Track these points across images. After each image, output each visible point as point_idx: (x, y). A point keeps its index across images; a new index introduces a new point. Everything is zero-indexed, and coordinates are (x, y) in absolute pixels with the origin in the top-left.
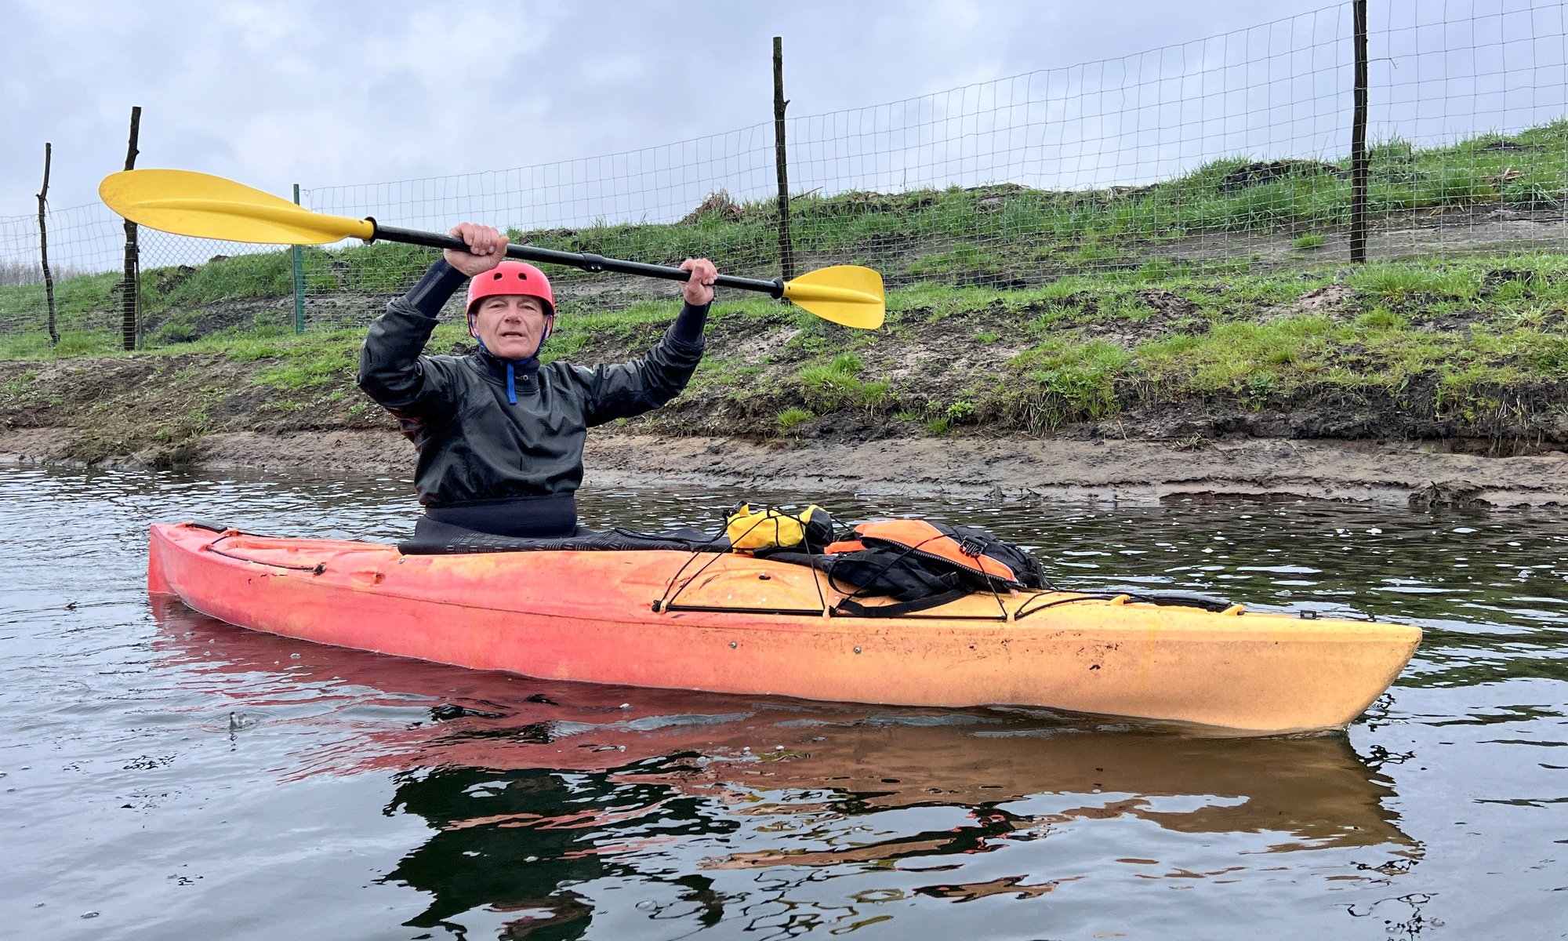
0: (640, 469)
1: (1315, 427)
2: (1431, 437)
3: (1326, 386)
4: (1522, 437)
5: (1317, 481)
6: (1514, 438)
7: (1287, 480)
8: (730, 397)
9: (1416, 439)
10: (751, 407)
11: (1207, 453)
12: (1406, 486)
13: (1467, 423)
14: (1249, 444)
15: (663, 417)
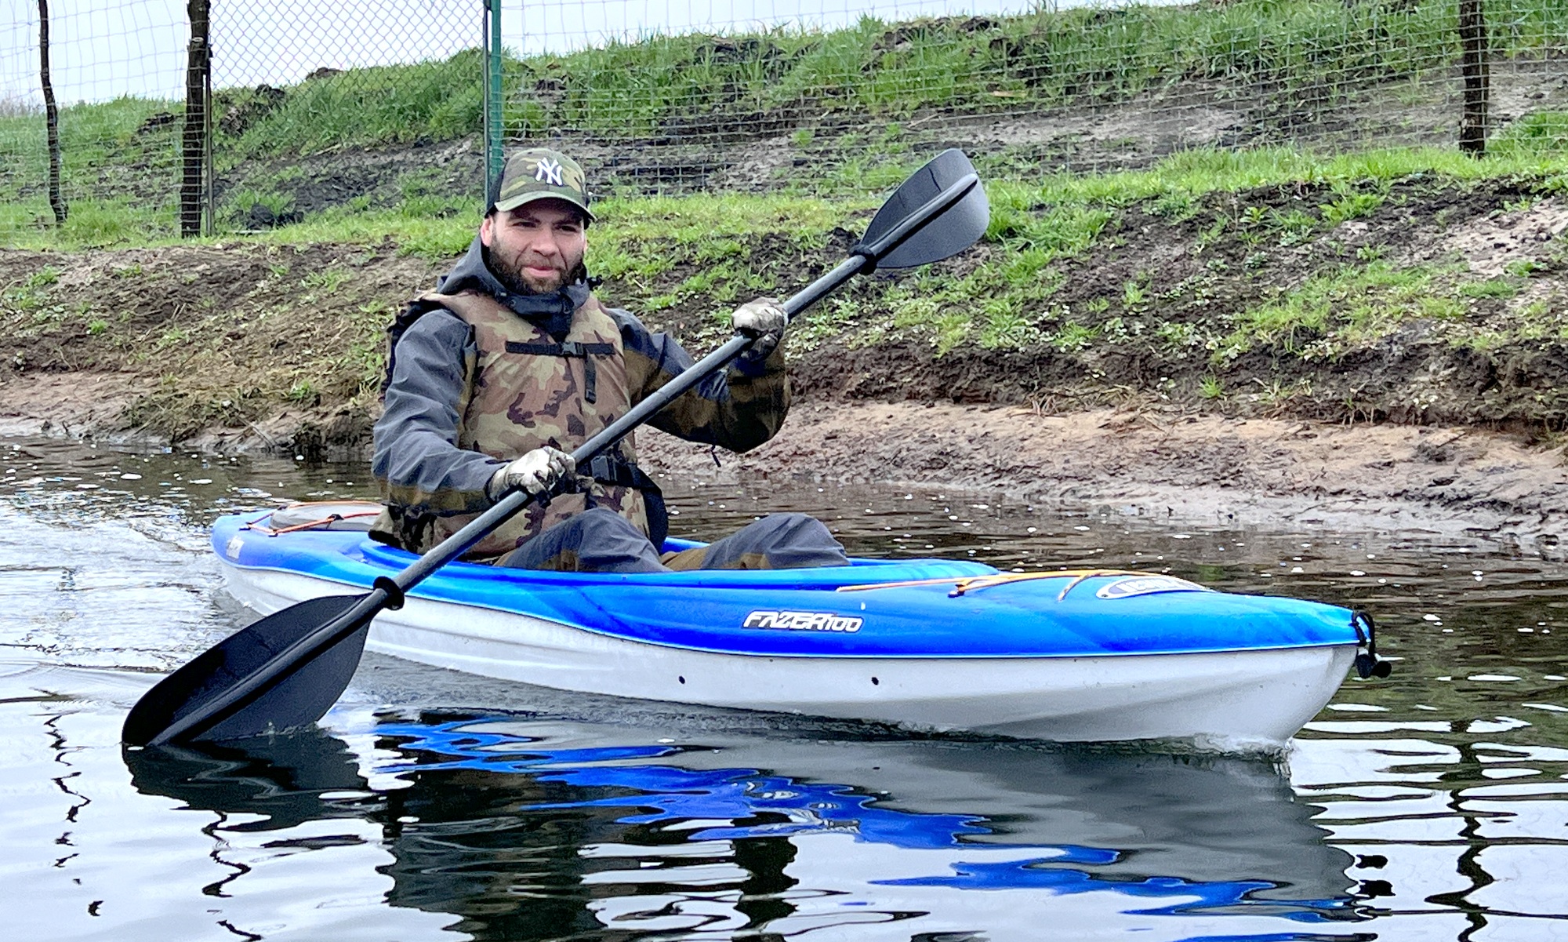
0: (1270, 488)
8: (1455, 343)
10: (1510, 366)
15: (1302, 381)
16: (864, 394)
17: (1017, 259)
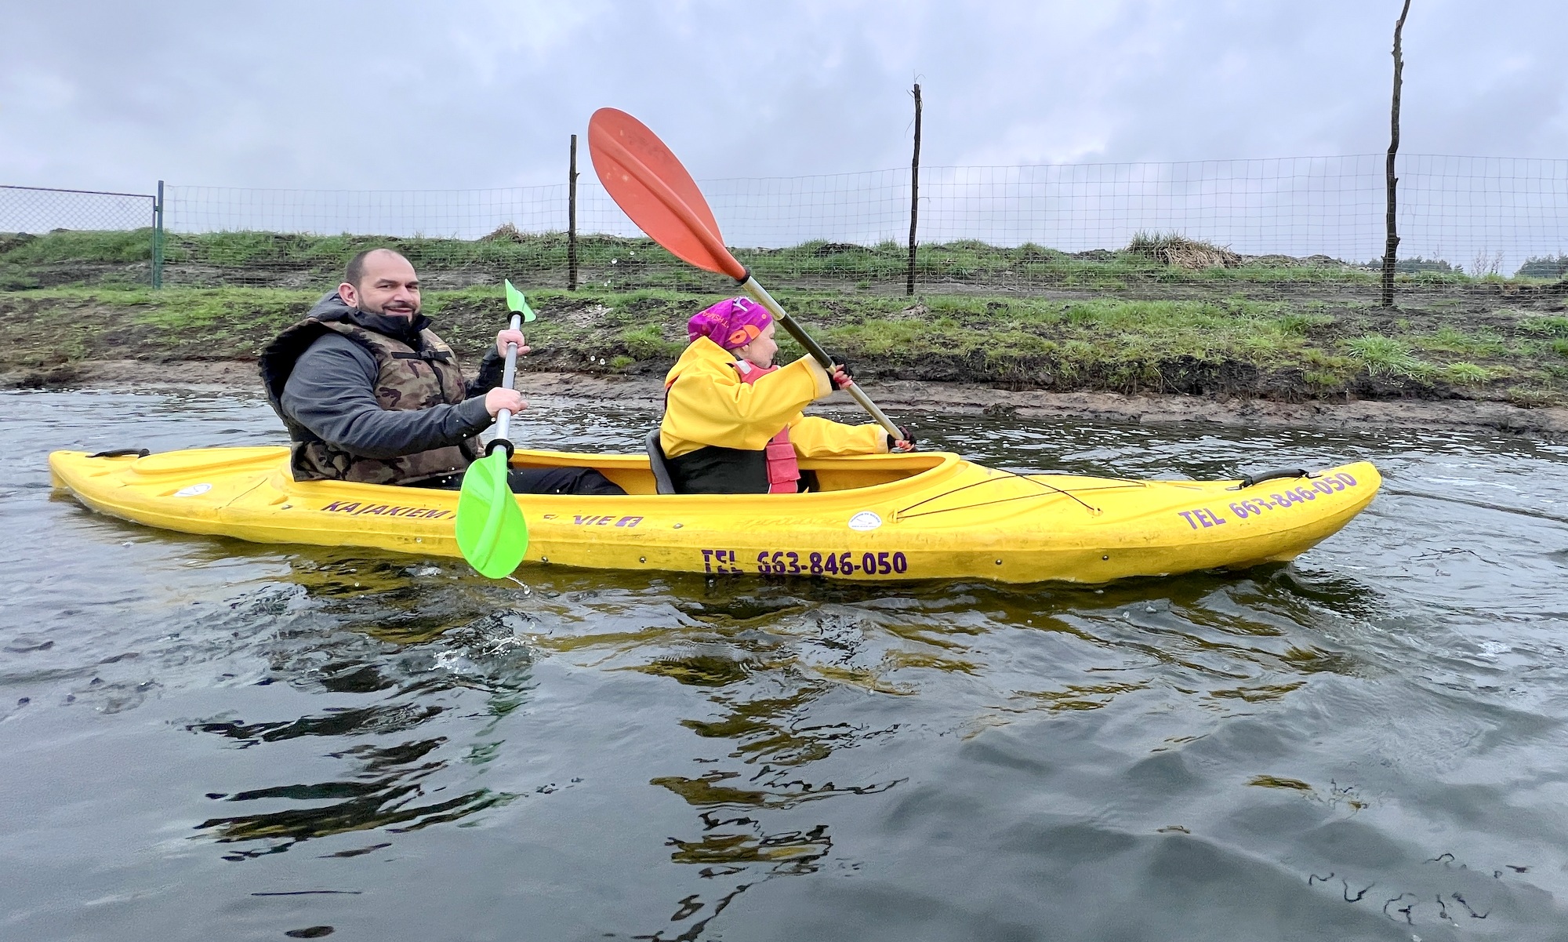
1: (929, 375)
2: (984, 381)
3: (932, 354)
4: (1026, 382)
5: (937, 403)
6: (1022, 383)
7: (922, 402)
8: (572, 348)
9: (979, 382)
10: (590, 354)
11: (878, 388)
12: (980, 406)
13: (1000, 375)
14: (897, 383)
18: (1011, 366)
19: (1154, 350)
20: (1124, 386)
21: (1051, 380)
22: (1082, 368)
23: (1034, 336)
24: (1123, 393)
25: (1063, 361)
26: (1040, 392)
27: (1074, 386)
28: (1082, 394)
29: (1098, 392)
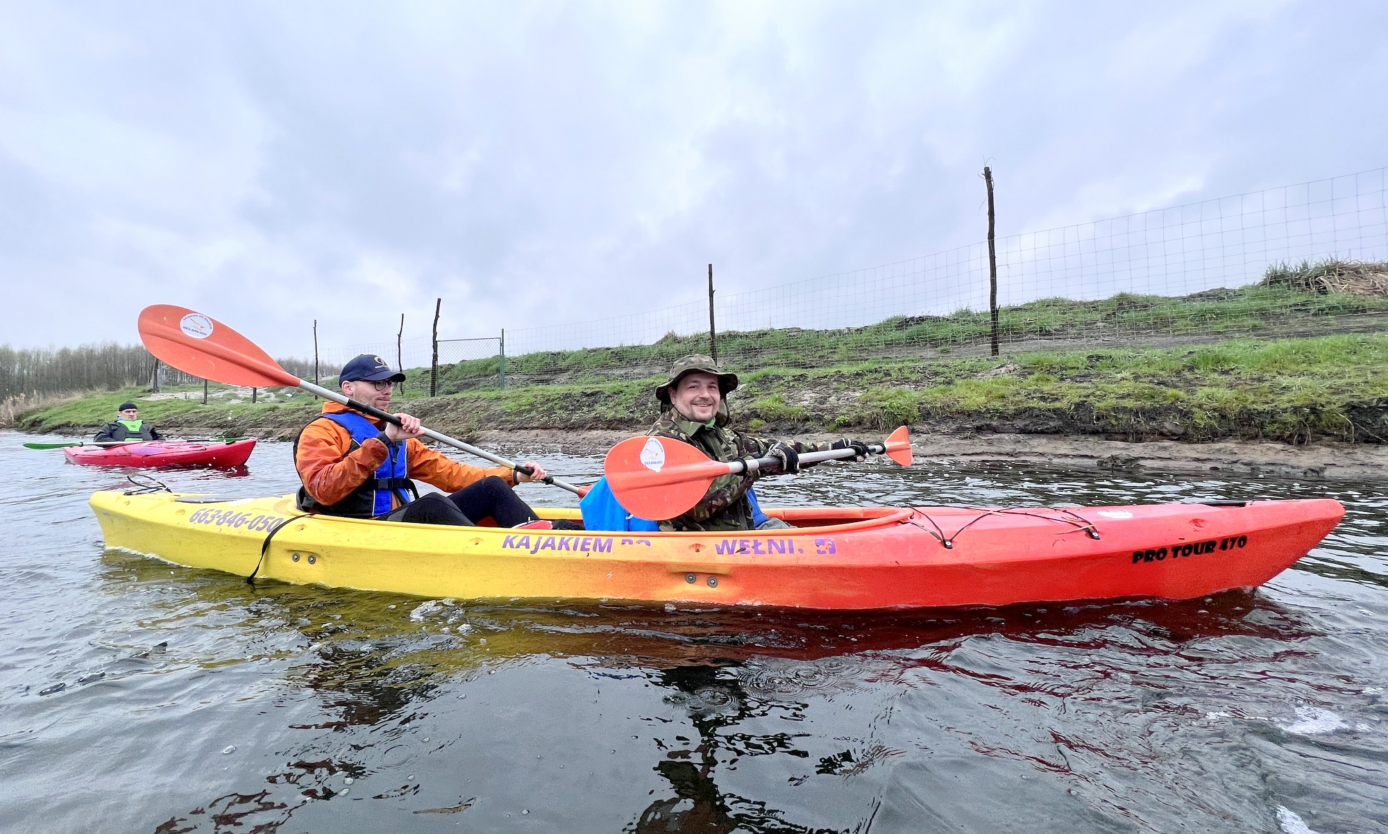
1: (1030, 428)
2: (1095, 433)
3: (1031, 409)
4: (1147, 433)
5: (1042, 454)
6: (1142, 433)
7: (1025, 454)
9: (1085, 434)
11: (976, 441)
12: (1092, 457)
13: (1113, 426)
14: (996, 436)
16: (590, 429)
17: (624, 398)
18: (1125, 417)
19: (1333, 393)
20: (1291, 436)
21: (1181, 431)
22: (1223, 417)
23: (1151, 385)
24: (1290, 443)
25: (1194, 409)
26: (1167, 443)
27: (1212, 436)
28: (1228, 444)
29: (1251, 441)
